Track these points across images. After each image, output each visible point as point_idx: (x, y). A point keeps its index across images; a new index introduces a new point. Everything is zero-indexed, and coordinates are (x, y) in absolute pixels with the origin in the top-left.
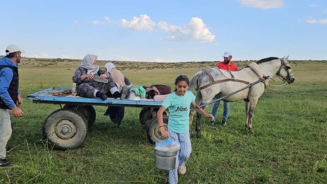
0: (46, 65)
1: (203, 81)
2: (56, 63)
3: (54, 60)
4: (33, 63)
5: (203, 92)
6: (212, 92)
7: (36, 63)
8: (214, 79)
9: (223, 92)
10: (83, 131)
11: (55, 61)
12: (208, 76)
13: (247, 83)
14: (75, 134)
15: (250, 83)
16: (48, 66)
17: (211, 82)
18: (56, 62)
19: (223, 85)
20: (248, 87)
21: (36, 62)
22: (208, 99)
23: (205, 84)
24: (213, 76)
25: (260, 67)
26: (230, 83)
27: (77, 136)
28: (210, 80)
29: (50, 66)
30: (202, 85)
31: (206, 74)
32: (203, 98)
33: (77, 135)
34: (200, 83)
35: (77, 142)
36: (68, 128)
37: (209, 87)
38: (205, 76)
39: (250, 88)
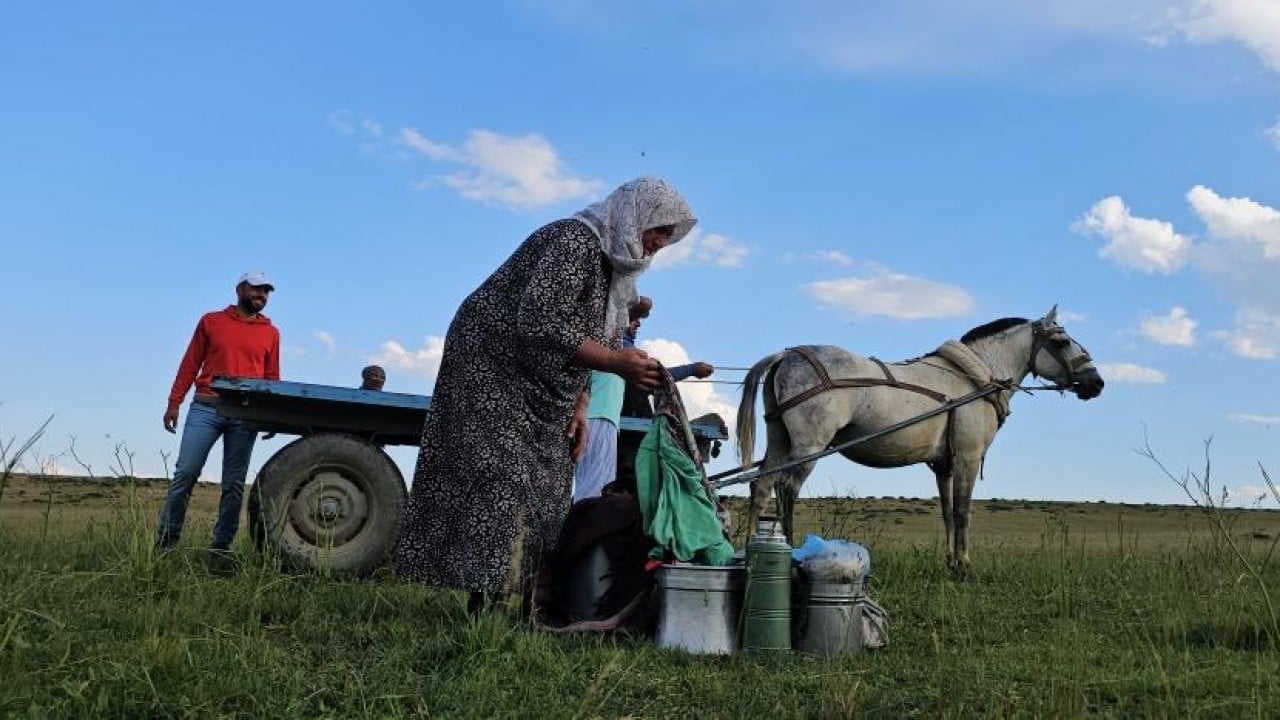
0: (74, 498)
1: (791, 382)
2: (115, 492)
3: (108, 482)
4: (19, 489)
5: (794, 418)
6: (824, 418)
7: (33, 492)
8: (829, 374)
9: (861, 423)
10: (392, 506)
11: (114, 485)
12: (809, 366)
13: (940, 397)
14: (364, 521)
15: (947, 399)
16: (83, 502)
17: (820, 382)
18: (115, 489)
19: (859, 397)
20: (943, 412)
21: (33, 485)
22: (811, 444)
23: (801, 390)
24: (827, 365)
25: (977, 354)
26: (884, 393)
27: (373, 529)
28: (815, 375)
29: (91, 501)
30: (789, 395)
31: (800, 359)
32: (796, 442)
33: (373, 524)
34: (781, 388)
35: (371, 548)
36: (338, 500)
37: (813, 401)
38: (798, 364)
39: (951, 413)
